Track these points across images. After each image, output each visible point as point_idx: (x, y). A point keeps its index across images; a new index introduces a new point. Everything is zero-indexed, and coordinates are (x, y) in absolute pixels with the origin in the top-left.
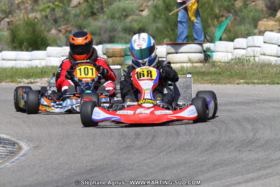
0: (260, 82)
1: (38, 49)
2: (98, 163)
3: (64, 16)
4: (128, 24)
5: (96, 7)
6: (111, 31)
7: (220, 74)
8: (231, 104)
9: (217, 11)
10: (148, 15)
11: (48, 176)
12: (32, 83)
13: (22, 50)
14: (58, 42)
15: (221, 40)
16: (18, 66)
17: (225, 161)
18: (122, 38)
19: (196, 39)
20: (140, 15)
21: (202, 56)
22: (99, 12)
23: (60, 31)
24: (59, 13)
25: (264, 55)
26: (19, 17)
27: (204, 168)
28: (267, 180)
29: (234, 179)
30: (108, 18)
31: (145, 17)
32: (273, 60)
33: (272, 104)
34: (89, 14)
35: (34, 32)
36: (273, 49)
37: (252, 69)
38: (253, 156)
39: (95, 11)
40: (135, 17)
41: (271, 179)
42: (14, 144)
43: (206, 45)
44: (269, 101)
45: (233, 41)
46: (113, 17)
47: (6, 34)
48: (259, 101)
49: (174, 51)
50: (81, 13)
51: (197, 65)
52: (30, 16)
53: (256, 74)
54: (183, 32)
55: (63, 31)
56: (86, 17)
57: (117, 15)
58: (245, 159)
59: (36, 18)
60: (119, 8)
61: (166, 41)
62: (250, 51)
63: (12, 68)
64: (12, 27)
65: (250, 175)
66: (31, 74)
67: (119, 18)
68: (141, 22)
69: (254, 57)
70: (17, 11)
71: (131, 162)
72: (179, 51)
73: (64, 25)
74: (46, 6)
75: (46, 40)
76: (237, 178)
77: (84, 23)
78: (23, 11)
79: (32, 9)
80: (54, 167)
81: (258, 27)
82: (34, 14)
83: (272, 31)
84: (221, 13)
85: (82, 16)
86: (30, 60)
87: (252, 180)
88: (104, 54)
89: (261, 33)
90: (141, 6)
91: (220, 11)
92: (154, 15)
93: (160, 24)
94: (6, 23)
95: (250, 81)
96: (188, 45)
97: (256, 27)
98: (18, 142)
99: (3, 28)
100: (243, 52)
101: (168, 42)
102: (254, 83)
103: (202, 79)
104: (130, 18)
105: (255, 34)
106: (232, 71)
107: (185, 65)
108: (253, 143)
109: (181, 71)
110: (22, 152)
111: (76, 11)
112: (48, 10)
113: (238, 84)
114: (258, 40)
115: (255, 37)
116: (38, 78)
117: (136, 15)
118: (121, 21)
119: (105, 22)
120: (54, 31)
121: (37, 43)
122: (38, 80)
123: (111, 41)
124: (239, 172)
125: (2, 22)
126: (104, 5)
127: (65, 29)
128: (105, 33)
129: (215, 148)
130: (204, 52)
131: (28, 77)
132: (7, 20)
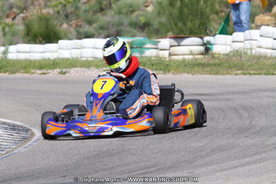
0: (256, 72)
1: (50, 42)
2: (105, 149)
3: (75, 11)
4: (134, 19)
5: (105, 3)
7: (219, 65)
8: (229, 93)
9: (217, 7)
10: (153, 11)
11: (59, 161)
13: (36, 43)
14: (69, 35)
15: (220, 33)
16: (32, 58)
17: (222, 146)
18: (128, 32)
20: (147, 11)
21: (202, 48)
22: (107, 8)
23: (71, 25)
24: (70, 9)
25: (260, 47)
26: (34, 13)
27: (203, 153)
28: (263, 164)
30: (115, 13)
31: (150, 13)
32: (269, 52)
33: (267, 94)
34: (99, 10)
35: (47, 26)
36: (269, 42)
37: (249, 61)
38: (250, 141)
39: (104, 7)
40: (141, 12)
41: (265, 163)
42: (27, 130)
43: (206, 39)
44: (264, 91)
45: (231, 34)
46: (120, 13)
47: (21, 28)
48: (255, 91)
49: (176, 44)
50: (90, 8)
51: (198, 56)
52: (44, 11)
53: (253, 65)
55: (74, 26)
56: (95, 13)
57: (124, 11)
58: (242, 144)
59: (49, 14)
60: (126, 4)
61: (170, 34)
62: (247, 44)
63: (26, 60)
64: (26, 22)
65: (246, 160)
66: (44, 66)
67: (126, 14)
68: (146, 17)
69: (251, 49)
70: (31, 7)
71: (135, 147)
72: (182, 44)
73: (75, 20)
74: (58, 2)
75: (58, 33)
77: (96, 17)
78: (37, 7)
79: (45, 5)
80: (64, 152)
81: (255, 22)
82: (47, 10)
83: (268, 25)
84: (221, 9)
85: (91, 12)
86: (43, 52)
87: (248, 164)
89: (258, 27)
90: (146, 2)
91: (220, 7)
92: (159, 13)
93: (163, 20)
94: (21, 20)
95: (246, 72)
96: (190, 39)
97: (253, 21)
98: (31, 128)
99: (18, 23)
100: (240, 45)
101: (171, 36)
102: (251, 74)
103: (203, 70)
104: (136, 13)
105: (252, 28)
106: (231, 62)
107: (186, 57)
108: (250, 129)
109: (183, 62)
110: (34, 138)
111: (86, 7)
112: (60, 6)
113: (236, 75)
114: (254, 33)
115: (252, 31)
116: (50, 69)
117: (142, 10)
118: (128, 16)
119: (113, 17)
120: (65, 26)
121: (50, 36)
122: (50, 71)
123: (119, 34)
124: (235, 157)
125: (17, 17)
126: (112, 1)
127: (75, 24)
128: (113, 27)
129: (214, 134)
130: (204, 44)
131: (41, 68)
132: (22, 15)
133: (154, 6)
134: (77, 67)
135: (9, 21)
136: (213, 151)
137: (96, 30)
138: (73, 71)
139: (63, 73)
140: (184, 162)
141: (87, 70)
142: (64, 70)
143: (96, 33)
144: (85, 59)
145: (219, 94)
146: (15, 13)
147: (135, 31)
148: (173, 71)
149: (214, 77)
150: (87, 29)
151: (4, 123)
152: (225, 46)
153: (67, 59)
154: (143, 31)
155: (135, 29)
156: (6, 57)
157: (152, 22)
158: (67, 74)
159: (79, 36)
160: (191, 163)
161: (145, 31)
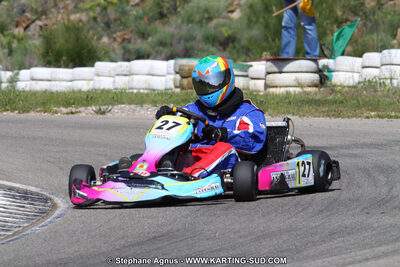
1: (82, 64)
2: (166, 229)
3: (120, 17)
4: (212, 32)
5: (167, 5)
6: (187, 40)
7: (342, 102)
8: (356, 145)
9: (339, 13)
10: (240, 18)
11: (94, 247)
12: (72, 113)
13: (60, 67)
14: (113, 55)
15: (343, 54)
16: (54, 89)
17: (346, 228)
18: (203, 51)
19: (308, 53)
20: (229, 18)
21: (316, 77)
22: (170, 13)
23: (114, 39)
24: (112, 14)
26: (57, 19)
27: (317, 238)
29: (358, 253)
30: (183, 22)
31: (237, 21)
34: (157, 16)
35: (77, 40)
37: (388, 96)
38: (387, 220)
39: (165, 11)
40: (221, 20)
42: (46, 200)
43: (323, 62)
45: (360, 56)
46: (190, 20)
47: (37, 42)
48: (397, 142)
49: (276, 70)
50: (144, 13)
51: (309, 89)
52: (72, 17)
53: (394, 103)
54: (289, 42)
55: (119, 40)
56: (151, 20)
57: (197, 17)
58: (376, 225)
59: (81, 21)
60: (199, 8)
61: (266, 54)
62: (385, 71)
63: (45, 92)
64: (45, 33)
65: (383, 248)
66: (72, 101)
67: (200, 22)
68: (230, 27)
69: (391, 79)
70: (53, 10)
71: (212, 228)
72: (285, 70)
73: (120, 31)
74: (95, 3)
75: (95, 52)
76: (365, 252)
77: (149, 28)
78: (62, 11)
79: (76, 7)
80: (103, 233)
81: (398, 36)
82: (78, 15)
84: (345, 16)
85: (146, 19)
86: (71, 81)
87: (385, 255)
88: (177, 73)
90: (231, 4)
91: (344, 13)
92: (250, 21)
93: (256, 32)
94: (38, 28)
95: (384, 114)
96: (297, 62)
97: (394, 36)
98: (52, 197)
99: (34, 35)
100: (375, 72)
101: (269, 57)
102: (391, 117)
103: (317, 110)
104: (215, 21)
105: (393, 47)
106: (360, 99)
107: (291, 89)
108: (387, 202)
109: (286, 98)
110: (57, 212)
111: (137, 12)
112: (98, 9)
113: (368, 118)
114: (396, 54)
115: (393, 51)
116: (83, 105)
117: (223, 18)
118: (202, 26)
119: (179, 27)
120: (105, 40)
121: (82, 56)
122: (82, 109)
123: (187, 54)
124: (367, 244)
125: (32, 26)
126: (178, 4)
127: (121, 36)
128: (179, 43)
129: (333, 208)
130: (319, 71)
131: (67, 104)
132: (39, 23)
133: (241, 11)
134: (123, 103)
135: (18, 31)
136: (332, 234)
137: (153, 48)
138: (117, 109)
139: (101, 112)
140: (287, 250)
141: (138, 108)
142: (103, 108)
143: (153, 52)
144: (135, 91)
145: (342, 147)
146: (28, 20)
147: (213, 49)
148: (271, 111)
149: (334, 121)
150: (139, 44)
151: (11, 189)
152: (350, 74)
153: (108, 92)
154: (225, 49)
155: (213, 45)
156: (14, 87)
157: (239, 36)
158: (109, 115)
159: (127, 56)
160: (297, 253)
161: (228, 49)
